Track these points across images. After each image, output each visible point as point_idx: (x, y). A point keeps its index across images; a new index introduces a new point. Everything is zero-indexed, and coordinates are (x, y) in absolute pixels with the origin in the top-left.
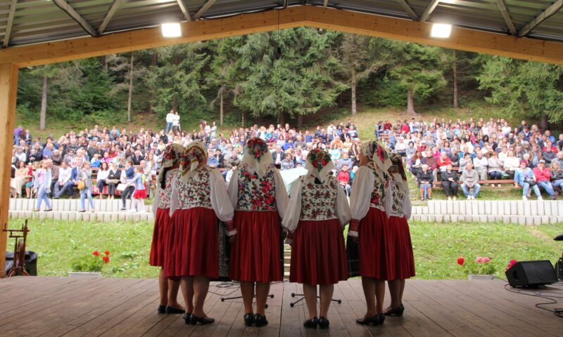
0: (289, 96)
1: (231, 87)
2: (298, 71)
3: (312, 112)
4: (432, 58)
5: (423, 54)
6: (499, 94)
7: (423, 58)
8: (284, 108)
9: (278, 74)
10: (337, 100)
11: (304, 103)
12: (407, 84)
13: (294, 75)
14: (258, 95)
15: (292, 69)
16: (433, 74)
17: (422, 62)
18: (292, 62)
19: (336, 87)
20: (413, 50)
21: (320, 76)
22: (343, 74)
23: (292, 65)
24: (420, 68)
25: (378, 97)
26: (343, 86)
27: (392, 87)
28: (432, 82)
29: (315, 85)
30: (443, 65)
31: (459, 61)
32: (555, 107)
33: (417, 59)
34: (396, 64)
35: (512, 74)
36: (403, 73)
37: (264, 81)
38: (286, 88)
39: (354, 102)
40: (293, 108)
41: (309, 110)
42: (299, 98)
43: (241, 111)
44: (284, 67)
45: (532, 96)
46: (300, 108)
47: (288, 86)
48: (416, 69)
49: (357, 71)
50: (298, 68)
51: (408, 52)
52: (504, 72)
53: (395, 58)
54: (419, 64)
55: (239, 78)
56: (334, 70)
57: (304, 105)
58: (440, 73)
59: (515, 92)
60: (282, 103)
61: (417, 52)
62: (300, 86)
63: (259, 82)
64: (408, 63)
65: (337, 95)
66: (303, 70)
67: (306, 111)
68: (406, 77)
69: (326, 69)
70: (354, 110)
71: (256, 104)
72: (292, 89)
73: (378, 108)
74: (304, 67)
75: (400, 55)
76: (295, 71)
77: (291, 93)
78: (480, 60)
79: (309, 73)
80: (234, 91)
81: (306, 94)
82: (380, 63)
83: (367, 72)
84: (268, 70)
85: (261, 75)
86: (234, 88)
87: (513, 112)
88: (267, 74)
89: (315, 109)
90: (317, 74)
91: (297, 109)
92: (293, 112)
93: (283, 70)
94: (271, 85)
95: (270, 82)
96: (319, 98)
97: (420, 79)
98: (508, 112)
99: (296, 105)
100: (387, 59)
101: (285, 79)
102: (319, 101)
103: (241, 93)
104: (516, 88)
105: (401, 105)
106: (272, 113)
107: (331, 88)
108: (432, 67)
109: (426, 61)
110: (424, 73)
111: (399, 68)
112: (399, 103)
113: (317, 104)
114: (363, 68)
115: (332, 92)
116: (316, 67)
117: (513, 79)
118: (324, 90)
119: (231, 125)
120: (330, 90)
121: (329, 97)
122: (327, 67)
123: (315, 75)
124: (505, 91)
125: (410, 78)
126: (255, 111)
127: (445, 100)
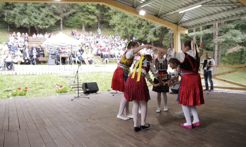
0: (35, 20)
1: (3, 12)
2: (39, 9)
3: (46, 28)
4: (93, 11)
5: (90, 9)
6: (117, 28)
7: (90, 10)
8: (33, 25)
9: (30, 9)
10: (56, 24)
11: (42, 24)
12: (83, 20)
13: (37, 11)
14: (19, 18)
15: (36, 8)
16: (93, 17)
17: (89, 12)
18: (36, 5)
19: (55, 18)
20: (87, 7)
21: (49, 12)
22: (58, 13)
23: (36, 6)
24: (88, 14)
25: (67, 23)
26: (58, 18)
27: (72, 20)
28: (93, 20)
29: (46, 17)
30: (96, 14)
31: (101, 13)
32: (137, 34)
33: (87, 11)
34: (80, 11)
35: (121, 21)
36: (83, 15)
37: (22, 11)
38: (34, 16)
39: (61, 25)
40: (37, 25)
41: (44, 27)
42: (39, 21)
43: (8, 24)
44: (32, 6)
45: (129, 30)
46: (40, 25)
47: (35, 15)
48: (87, 14)
49: (64, 12)
50: (38, 8)
51: (84, 7)
52: (119, 20)
53: (80, 9)
54: (88, 12)
55: (7, 8)
56: (54, 11)
57: (42, 25)
58: (96, 17)
59: (123, 28)
60: (32, 23)
61: (88, 8)
62: (40, 16)
63: (20, 12)
64: (84, 11)
65: (56, 21)
66: (41, 9)
67: (42, 27)
68: (83, 17)
69: (51, 10)
70: (62, 28)
71: (19, 21)
72: (36, 17)
73: (70, 28)
74: (41, 7)
75: (81, 8)
76: (37, 9)
77: (36, 19)
78: (108, 14)
79: (43, 10)
80: (4, 14)
81: (42, 19)
82: (74, 11)
83: (69, 13)
84: (24, 7)
85: (21, 8)
86: (4, 12)
87: (122, 34)
88: (24, 8)
89: (47, 27)
90: (47, 11)
91: (39, 26)
92: (37, 27)
93: (32, 8)
94: (26, 14)
95: (25, 12)
96: (48, 22)
97: (89, 19)
98: (121, 34)
99: (38, 24)
100: (77, 9)
101: (33, 12)
102: (48, 23)
103: (8, 15)
104: (123, 26)
105: (78, 27)
106: (26, 27)
107: (53, 18)
108: (93, 14)
109: (91, 12)
110: (90, 16)
111: (81, 13)
112: (77, 27)
113: (47, 25)
114: (67, 11)
115: (53, 20)
116: (47, 8)
117: (122, 23)
118: (50, 19)
119: (2, 30)
120: (53, 19)
121: (52, 22)
122: (51, 9)
123: (46, 12)
124: (119, 27)
125: (85, 18)
126: (18, 25)
127: (94, 27)
